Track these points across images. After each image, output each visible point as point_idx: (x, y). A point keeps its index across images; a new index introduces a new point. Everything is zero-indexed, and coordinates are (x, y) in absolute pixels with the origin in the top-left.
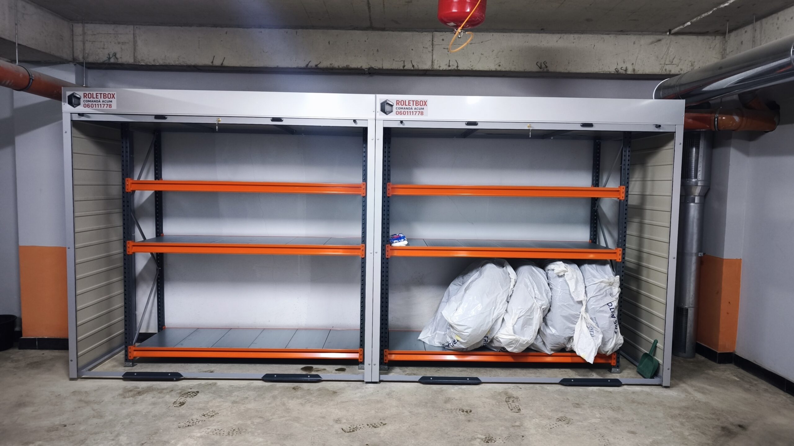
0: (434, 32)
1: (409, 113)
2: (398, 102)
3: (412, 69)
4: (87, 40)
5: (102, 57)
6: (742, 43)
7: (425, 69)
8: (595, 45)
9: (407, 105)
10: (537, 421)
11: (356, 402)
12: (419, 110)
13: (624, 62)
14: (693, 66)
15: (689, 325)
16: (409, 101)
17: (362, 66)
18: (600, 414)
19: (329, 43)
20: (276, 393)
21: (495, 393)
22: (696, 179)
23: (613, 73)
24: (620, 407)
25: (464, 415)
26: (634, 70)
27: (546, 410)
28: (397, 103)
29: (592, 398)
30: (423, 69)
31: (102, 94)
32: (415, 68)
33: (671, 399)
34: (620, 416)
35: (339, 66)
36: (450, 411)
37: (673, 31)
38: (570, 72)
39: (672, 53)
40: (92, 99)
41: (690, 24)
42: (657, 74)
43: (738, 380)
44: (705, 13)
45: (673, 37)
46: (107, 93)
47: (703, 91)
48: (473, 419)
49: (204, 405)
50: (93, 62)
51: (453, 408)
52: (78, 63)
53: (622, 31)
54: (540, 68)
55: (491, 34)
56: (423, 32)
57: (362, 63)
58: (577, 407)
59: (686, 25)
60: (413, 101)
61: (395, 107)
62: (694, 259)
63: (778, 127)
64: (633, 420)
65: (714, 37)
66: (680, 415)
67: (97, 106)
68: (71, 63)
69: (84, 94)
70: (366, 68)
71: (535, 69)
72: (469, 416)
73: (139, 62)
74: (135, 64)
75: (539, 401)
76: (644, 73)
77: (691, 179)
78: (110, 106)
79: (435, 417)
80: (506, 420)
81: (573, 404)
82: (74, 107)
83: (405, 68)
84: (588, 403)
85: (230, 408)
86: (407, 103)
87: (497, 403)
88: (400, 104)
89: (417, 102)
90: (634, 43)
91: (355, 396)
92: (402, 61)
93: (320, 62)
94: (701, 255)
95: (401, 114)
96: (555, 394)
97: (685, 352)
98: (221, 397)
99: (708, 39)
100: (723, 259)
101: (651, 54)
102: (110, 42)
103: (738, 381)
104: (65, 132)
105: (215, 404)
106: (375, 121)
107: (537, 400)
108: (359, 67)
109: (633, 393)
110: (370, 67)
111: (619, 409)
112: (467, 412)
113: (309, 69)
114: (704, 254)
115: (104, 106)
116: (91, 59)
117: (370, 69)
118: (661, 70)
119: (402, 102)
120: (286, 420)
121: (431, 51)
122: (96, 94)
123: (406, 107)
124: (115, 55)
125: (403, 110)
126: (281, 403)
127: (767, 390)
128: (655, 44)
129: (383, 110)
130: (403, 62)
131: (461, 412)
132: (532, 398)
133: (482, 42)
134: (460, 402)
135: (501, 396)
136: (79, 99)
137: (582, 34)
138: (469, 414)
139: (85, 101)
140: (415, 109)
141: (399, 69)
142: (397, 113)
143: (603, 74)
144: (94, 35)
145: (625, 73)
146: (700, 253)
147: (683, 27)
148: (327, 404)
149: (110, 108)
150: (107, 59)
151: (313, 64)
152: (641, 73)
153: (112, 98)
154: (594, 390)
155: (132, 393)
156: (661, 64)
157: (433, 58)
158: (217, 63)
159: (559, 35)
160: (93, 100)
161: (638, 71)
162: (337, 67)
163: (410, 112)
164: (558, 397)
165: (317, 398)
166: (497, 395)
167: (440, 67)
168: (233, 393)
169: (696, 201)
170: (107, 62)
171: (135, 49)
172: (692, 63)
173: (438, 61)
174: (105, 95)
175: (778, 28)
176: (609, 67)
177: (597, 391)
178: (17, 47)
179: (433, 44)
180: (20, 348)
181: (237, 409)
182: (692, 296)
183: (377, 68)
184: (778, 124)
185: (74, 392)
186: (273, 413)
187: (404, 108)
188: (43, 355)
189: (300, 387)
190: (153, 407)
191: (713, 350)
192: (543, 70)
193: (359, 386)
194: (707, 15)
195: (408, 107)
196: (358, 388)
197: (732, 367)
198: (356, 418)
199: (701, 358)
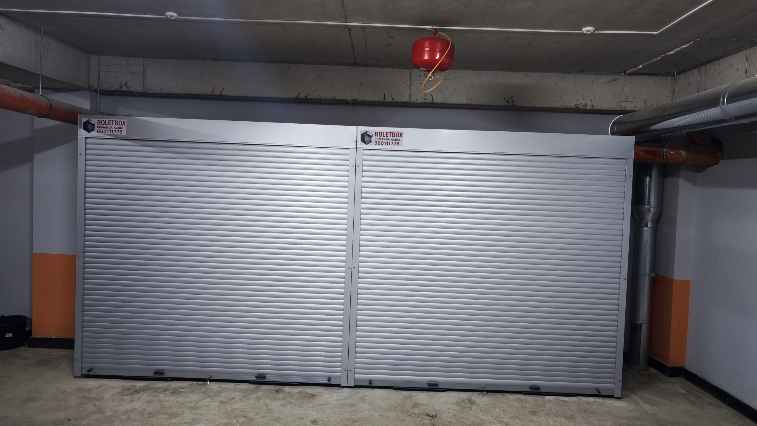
0: (412, 69)
1: (386, 143)
3: (392, 101)
4: (102, 71)
5: (115, 86)
6: (689, 84)
7: (403, 101)
8: (557, 83)
11: (332, 405)
12: (395, 141)
13: (584, 98)
14: (646, 103)
15: (642, 339)
16: (386, 133)
17: (347, 98)
18: (554, 422)
19: (318, 76)
20: (260, 394)
21: (460, 399)
22: (649, 206)
23: (573, 108)
24: (573, 416)
25: (430, 419)
26: (593, 106)
27: (505, 417)
28: (376, 134)
29: (549, 407)
30: (402, 101)
31: (114, 121)
32: (394, 101)
33: (621, 409)
35: (326, 98)
36: (417, 416)
37: (627, 72)
38: (534, 106)
39: (627, 91)
40: (104, 126)
41: (642, 67)
42: (613, 109)
43: (685, 392)
44: (654, 59)
45: (628, 77)
47: (652, 129)
48: (437, 424)
49: (194, 404)
50: (107, 90)
51: (420, 413)
52: (92, 90)
53: (581, 71)
54: (507, 102)
55: (464, 71)
56: (402, 69)
57: (347, 95)
58: (533, 415)
59: (638, 68)
60: (390, 133)
61: (374, 137)
62: (647, 279)
63: (721, 161)
65: (665, 78)
66: (627, 424)
67: (109, 132)
68: (87, 90)
69: (98, 121)
70: (351, 100)
71: (503, 103)
72: (434, 421)
73: (148, 90)
74: (144, 92)
75: (499, 408)
76: (602, 109)
77: (644, 206)
78: (121, 132)
79: (403, 420)
81: (530, 411)
82: (89, 133)
84: (544, 411)
85: (218, 407)
86: (385, 135)
87: (461, 410)
88: (378, 135)
89: (394, 134)
90: (593, 82)
91: (331, 399)
93: (310, 93)
94: (653, 275)
95: (379, 144)
96: (514, 402)
97: (639, 366)
98: (210, 397)
99: (660, 79)
100: (673, 280)
101: (608, 92)
102: (123, 72)
103: (686, 394)
104: (79, 154)
105: (204, 404)
106: (356, 149)
107: (498, 407)
108: (344, 98)
109: (587, 402)
110: (354, 98)
111: (572, 417)
112: (432, 417)
113: (300, 99)
114: (656, 274)
115: (115, 132)
116: (104, 87)
117: (354, 101)
118: (617, 107)
119: (380, 133)
120: (268, 420)
121: (409, 86)
122: (109, 121)
124: (126, 84)
125: (381, 141)
126: (264, 404)
127: (711, 403)
128: (612, 83)
129: (363, 140)
130: (383, 95)
131: (426, 416)
132: (493, 405)
133: (455, 78)
134: (426, 407)
135: (465, 403)
136: (93, 125)
137: (546, 72)
138: (434, 419)
139: (98, 127)
140: (392, 140)
141: (380, 101)
142: (376, 143)
143: (565, 109)
144: (109, 65)
145: (584, 108)
146: (652, 274)
147: (636, 69)
148: (306, 406)
149: (120, 134)
150: (119, 87)
151: (302, 95)
152: (599, 109)
153: (123, 125)
154: (551, 399)
155: (130, 391)
156: (616, 101)
157: (411, 92)
158: (217, 92)
159: (524, 74)
160: (106, 126)
161: (596, 106)
162: (324, 99)
163: (387, 142)
164: (517, 405)
165: (297, 400)
166: (461, 402)
167: (416, 100)
168: (221, 394)
169: (649, 226)
170: (119, 90)
171: (144, 79)
172: (645, 101)
173: (415, 94)
174: (116, 122)
175: (720, 73)
176: (570, 102)
177: (554, 400)
178: (41, 80)
179: (410, 80)
180: (29, 347)
181: (224, 409)
182: (645, 313)
183: (360, 100)
184: (722, 159)
185: (78, 389)
186: (256, 413)
187: (382, 139)
188: (50, 353)
189: (282, 390)
190: (148, 405)
191: (665, 364)
192: (510, 104)
193: (336, 390)
194: (656, 60)
195: (385, 138)
196: (334, 392)
197: (681, 380)
198: (331, 420)
199: (653, 371)
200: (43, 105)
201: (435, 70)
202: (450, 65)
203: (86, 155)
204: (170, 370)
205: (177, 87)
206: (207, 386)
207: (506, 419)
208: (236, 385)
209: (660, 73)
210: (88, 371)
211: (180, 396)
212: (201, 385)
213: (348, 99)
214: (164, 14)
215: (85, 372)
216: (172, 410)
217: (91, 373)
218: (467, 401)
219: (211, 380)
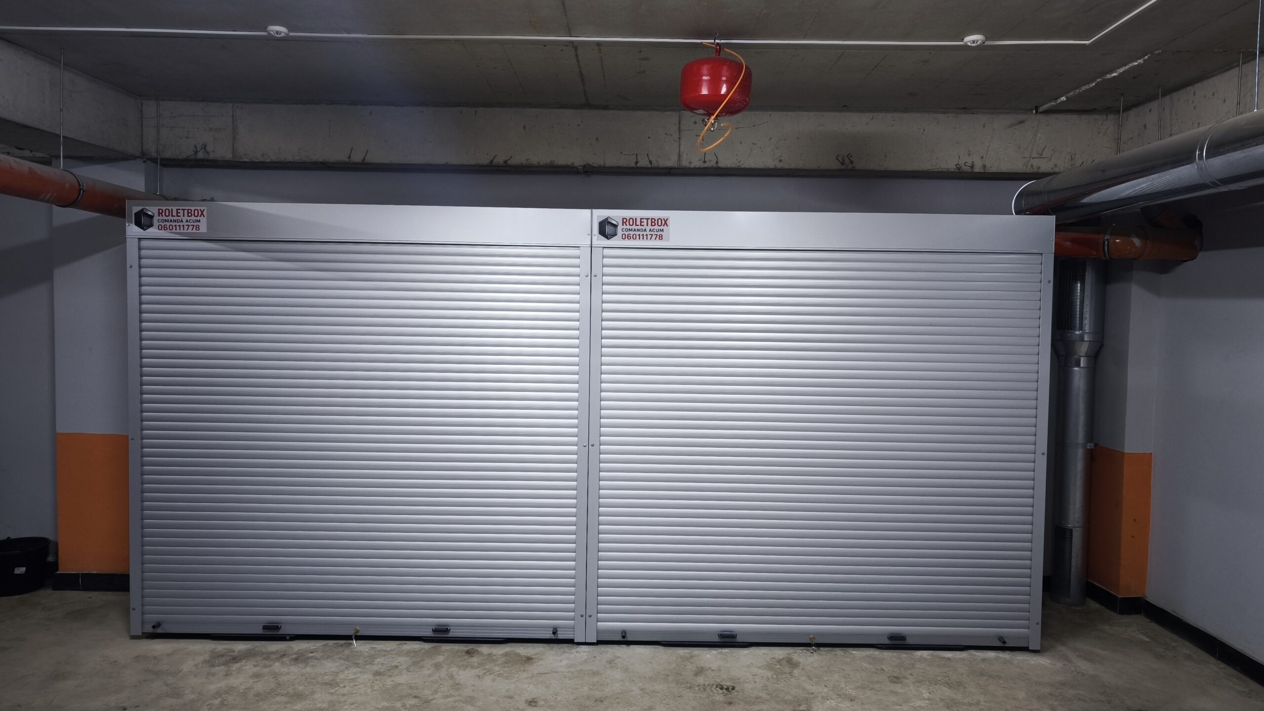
0: (683, 111)
1: (641, 237)
2: (625, 220)
3: (649, 166)
4: (163, 126)
5: (185, 150)
6: (1145, 125)
7: (668, 166)
8: (924, 130)
9: (638, 225)
10: (834, 703)
11: (561, 673)
12: (656, 233)
13: (969, 155)
14: (1073, 160)
15: (1074, 554)
16: (641, 219)
17: (573, 163)
18: (930, 693)
19: (524, 127)
20: (440, 658)
21: (773, 660)
22: (1081, 332)
23: (953, 170)
24: (961, 682)
25: (724, 693)
26: (984, 166)
27: (848, 687)
28: (623, 222)
29: (920, 669)
30: (666, 166)
31: (185, 209)
32: (653, 165)
33: (1040, 670)
34: (959, 697)
35: (539, 163)
36: (702, 689)
37: (1041, 109)
38: (888, 169)
39: (1041, 141)
40: (170, 218)
41: (1065, 99)
42: (1019, 172)
43: (1148, 640)
44: (1085, 85)
45: (1042, 116)
46: (193, 209)
47: (1083, 203)
48: (736, 701)
49: (331, 678)
50: (172, 158)
51: (707, 683)
52: (147, 159)
53: (965, 108)
54: (843, 164)
55: (768, 113)
56: (665, 111)
57: (574, 157)
58: (895, 683)
59: (1059, 101)
60: (647, 219)
61: (620, 227)
62: (1080, 452)
63: (1200, 254)
64: (978, 703)
65: (1104, 117)
66: (1051, 695)
67: (178, 228)
68: (140, 159)
69: (159, 210)
70: (580, 166)
71: (835, 165)
72: (730, 696)
73: (241, 157)
74: (235, 160)
75: (838, 672)
76: (999, 171)
77: (1073, 331)
78: (198, 228)
79: (679, 697)
80: (785, 702)
81: (890, 677)
82: (145, 230)
83: (638, 165)
84: (913, 675)
85: (371, 681)
86: (638, 223)
87: (775, 676)
88: (627, 223)
89: (653, 220)
90: (984, 126)
91: (559, 664)
92: (634, 154)
93: (511, 157)
94: (1090, 446)
95: (629, 238)
96: (864, 662)
97: (1069, 597)
98: (357, 665)
99: (1096, 120)
100: (1124, 453)
101: (1010, 143)
102: (198, 128)
103: (1148, 642)
104: (129, 266)
105: (348, 676)
106: (590, 248)
107: (836, 671)
108: (569, 164)
109: (984, 660)
110: (586, 163)
111: (960, 685)
112: (727, 689)
113: (495, 166)
114: (1096, 445)
115: (188, 227)
116: (168, 154)
117: (585, 166)
118: (1025, 167)
119: (631, 220)
120: (456, 701)
121: (678, 139)
122: (177, 210)
123: (636, 228)
124: (204, 147)
125: (632, 233)
126: (448, 674)
127: (1190, 655)
128: (1015, 127)
129: (602, 232)
130: (635, 156)
131: (718, 689)
132: (828, 668)
134: (717, 674)
135: (781, 665)
136: (151, 217)
137: (906, 113)
138: (731, 693)
139: (159, 221)
140: (650, 230)
141: (629, 166)
142: (624, 237)
143: (938, 172)
144: (174, 117)
145: (970, 171)
146: (1089, 444)
147: (1055, 104)
148: (517, 676)
149: (197, 231)
150: (193, 153)
151: (500, 160)
152: (995, 172)
153: (200, 216)
154: (924, 656)
155: (224, 659)
156: (1024, 157)
157: (681, 149)
158: (357, 158)
159: (870, 115)
160: (173, 218)
161: (991, 167)
162: (537, 164)
163: (643, 235)
164: (868, 666)
165: (502, 667)
166: (775, 663)
167: (690, 163)
168: (376, 660)
169: (1082, 365)
170: (192, 157)
171: (234, 138)
172: (1071, 156)
173: (687, 154)
174: (190, 211)
175: (1195, 108)
176: (946, 161)
177: (929, 657)
178: (61, 143)
179: (680, 130)
180: (54, 589)
181: (381, 685)
182: (1079, 509)
183: (596, 165)
184: (1201, 250)
185: (137, 657)
186: (435, 690)
187: (635, 229)
188: (90, 599)
189: (477, 651)
190: (255, 680)
191: (1112, 592)
192: (847, 167)
193: (566, 650)
194: (1088, 87)
195: (640, 227)
196: (565, 652)
197: (1140, 620)
198: (559, 698)
199: (1094, 605)
200: (67, 186)
201: (719, 113)
202: (745, 103)
203: (140, 267)
204: (290, 622)
205: (290, 151)
206: (353, 647)
207: (851, 691)
208: (401, 644)
209: (1095, 109)
210: (154, 627)
211: (307, 664)
212: (342, 646)
213: (576, 164)
214: (265, 30)
215: (149, 629)
216: (295, 689)
217: (159, 631)
218: (784, 662)
219: (359, 638)
